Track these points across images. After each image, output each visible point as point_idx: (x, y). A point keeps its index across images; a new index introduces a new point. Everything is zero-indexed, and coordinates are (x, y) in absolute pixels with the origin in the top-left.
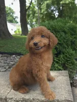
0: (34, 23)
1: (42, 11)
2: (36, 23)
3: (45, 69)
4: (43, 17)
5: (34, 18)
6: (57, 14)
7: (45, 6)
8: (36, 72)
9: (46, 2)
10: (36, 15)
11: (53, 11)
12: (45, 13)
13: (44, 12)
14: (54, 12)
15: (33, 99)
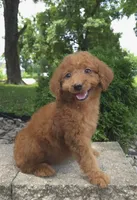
0: (31, 61)
1: (48, 39)
2: (35, 62)
3: (87, 130)
4: (49, 50)
5: (31, 51)
6: (77, 45)
7: (54, 30)
8: (72, 135)
9: (55, 23)
10: (36, 45)
11: (68, 40)
12: (54, 42)
13: (51, 40)
14: (71, 42)
15: (67, 187)
